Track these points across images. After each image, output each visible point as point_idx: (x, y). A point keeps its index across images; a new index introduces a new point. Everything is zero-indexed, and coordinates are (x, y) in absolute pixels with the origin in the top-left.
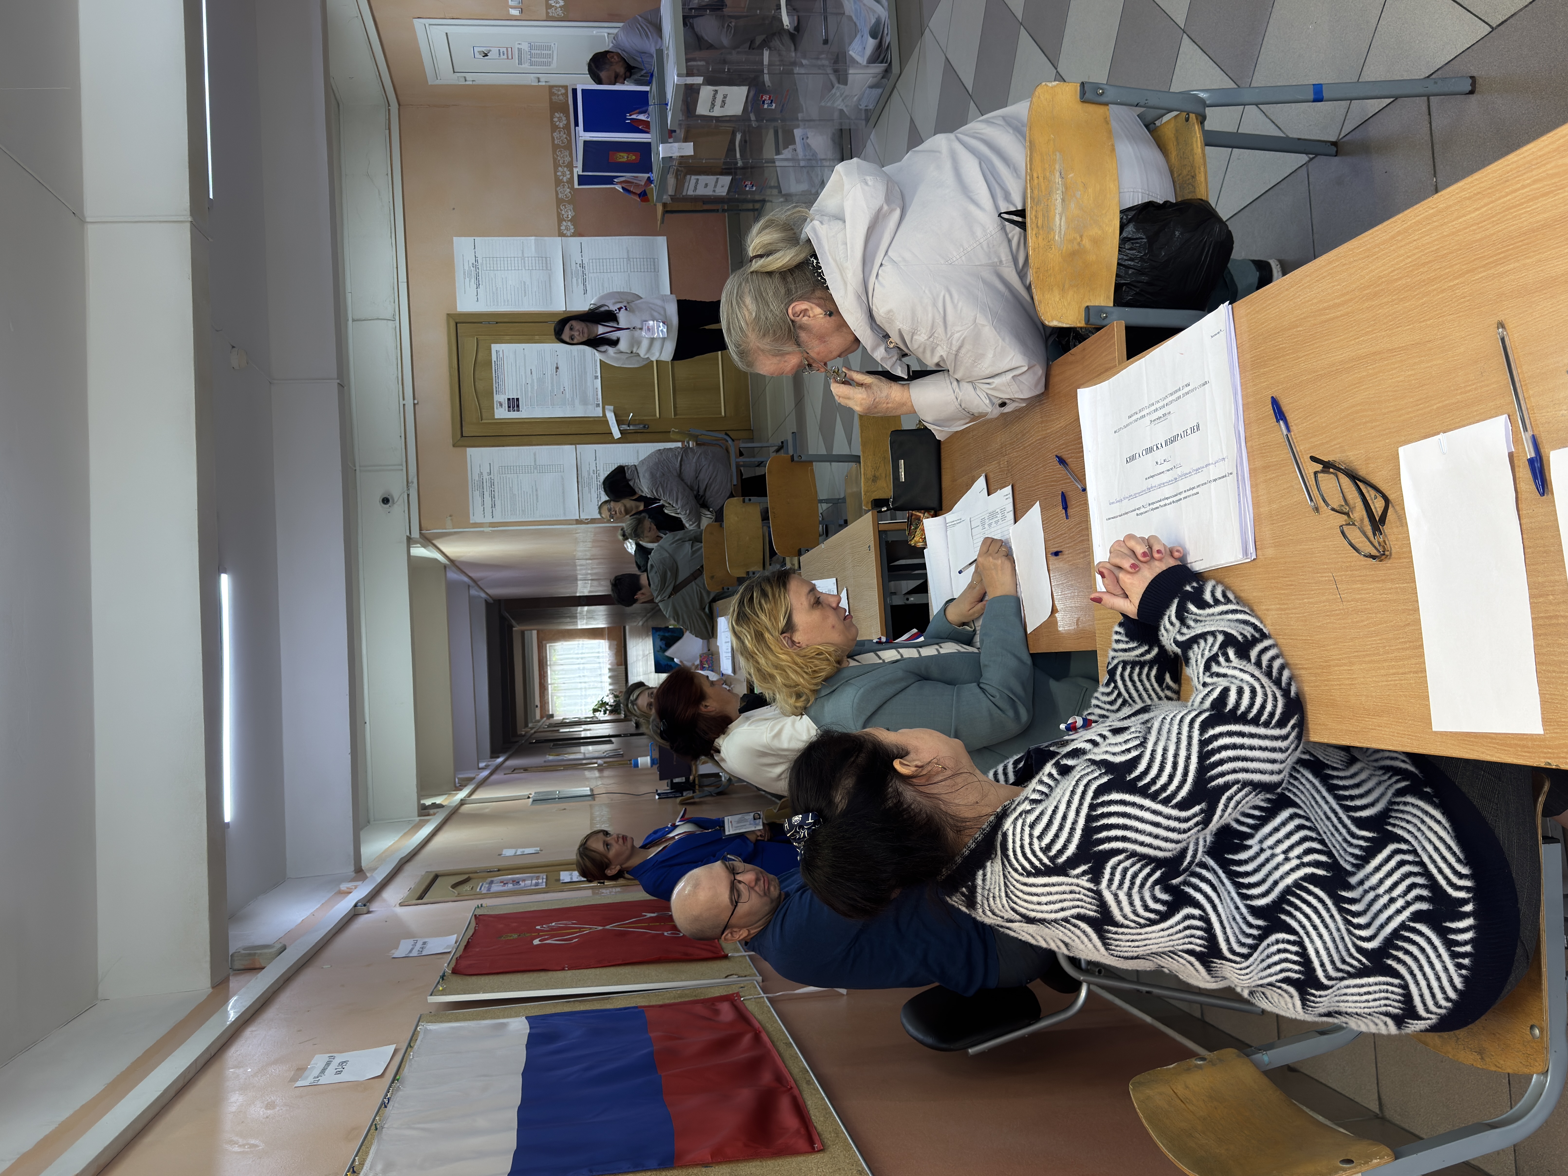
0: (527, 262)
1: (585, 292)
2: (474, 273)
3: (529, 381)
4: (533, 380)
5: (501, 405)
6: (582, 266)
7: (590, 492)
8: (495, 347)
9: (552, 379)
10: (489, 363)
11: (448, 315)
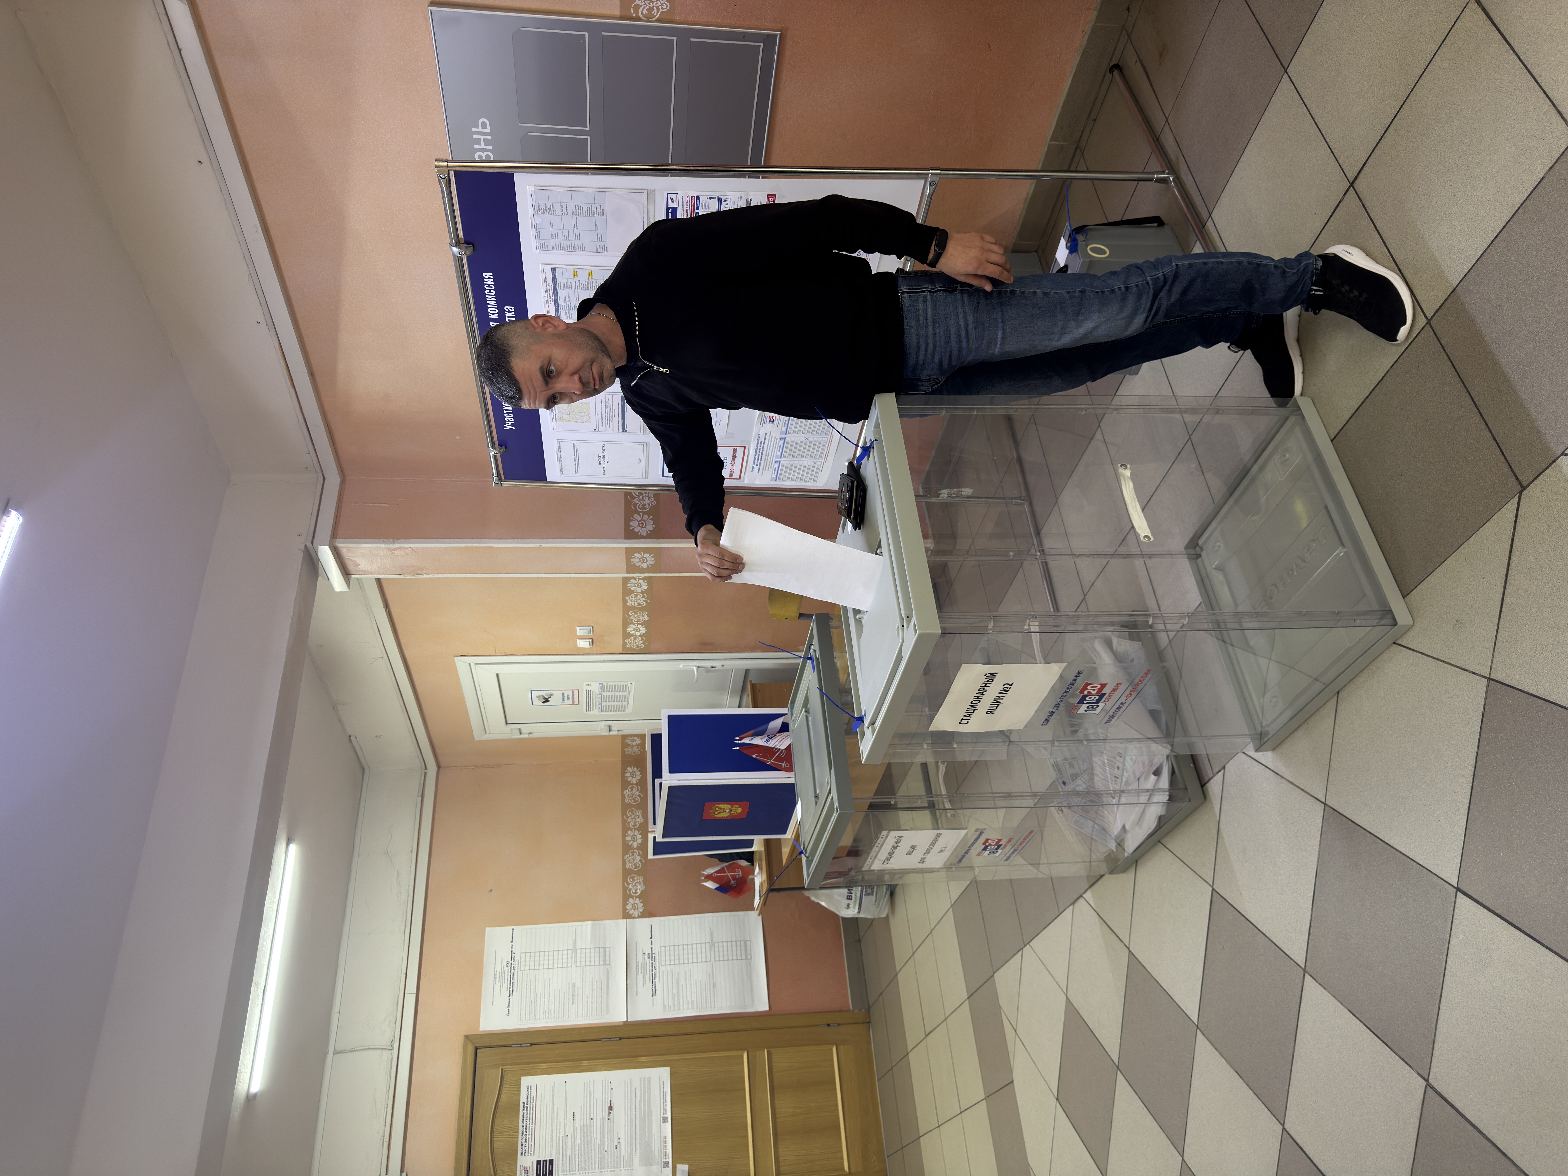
0: (578, 955)
1: (654, 994)
2: (507, 976)
3: (570, 1132)
4: (575, 1129)
5: (526, 1172)
6: (652, 956)
8: (526, 1081)
9: (602, 1126)
10: (516, 1106)
11: (467, 1037)
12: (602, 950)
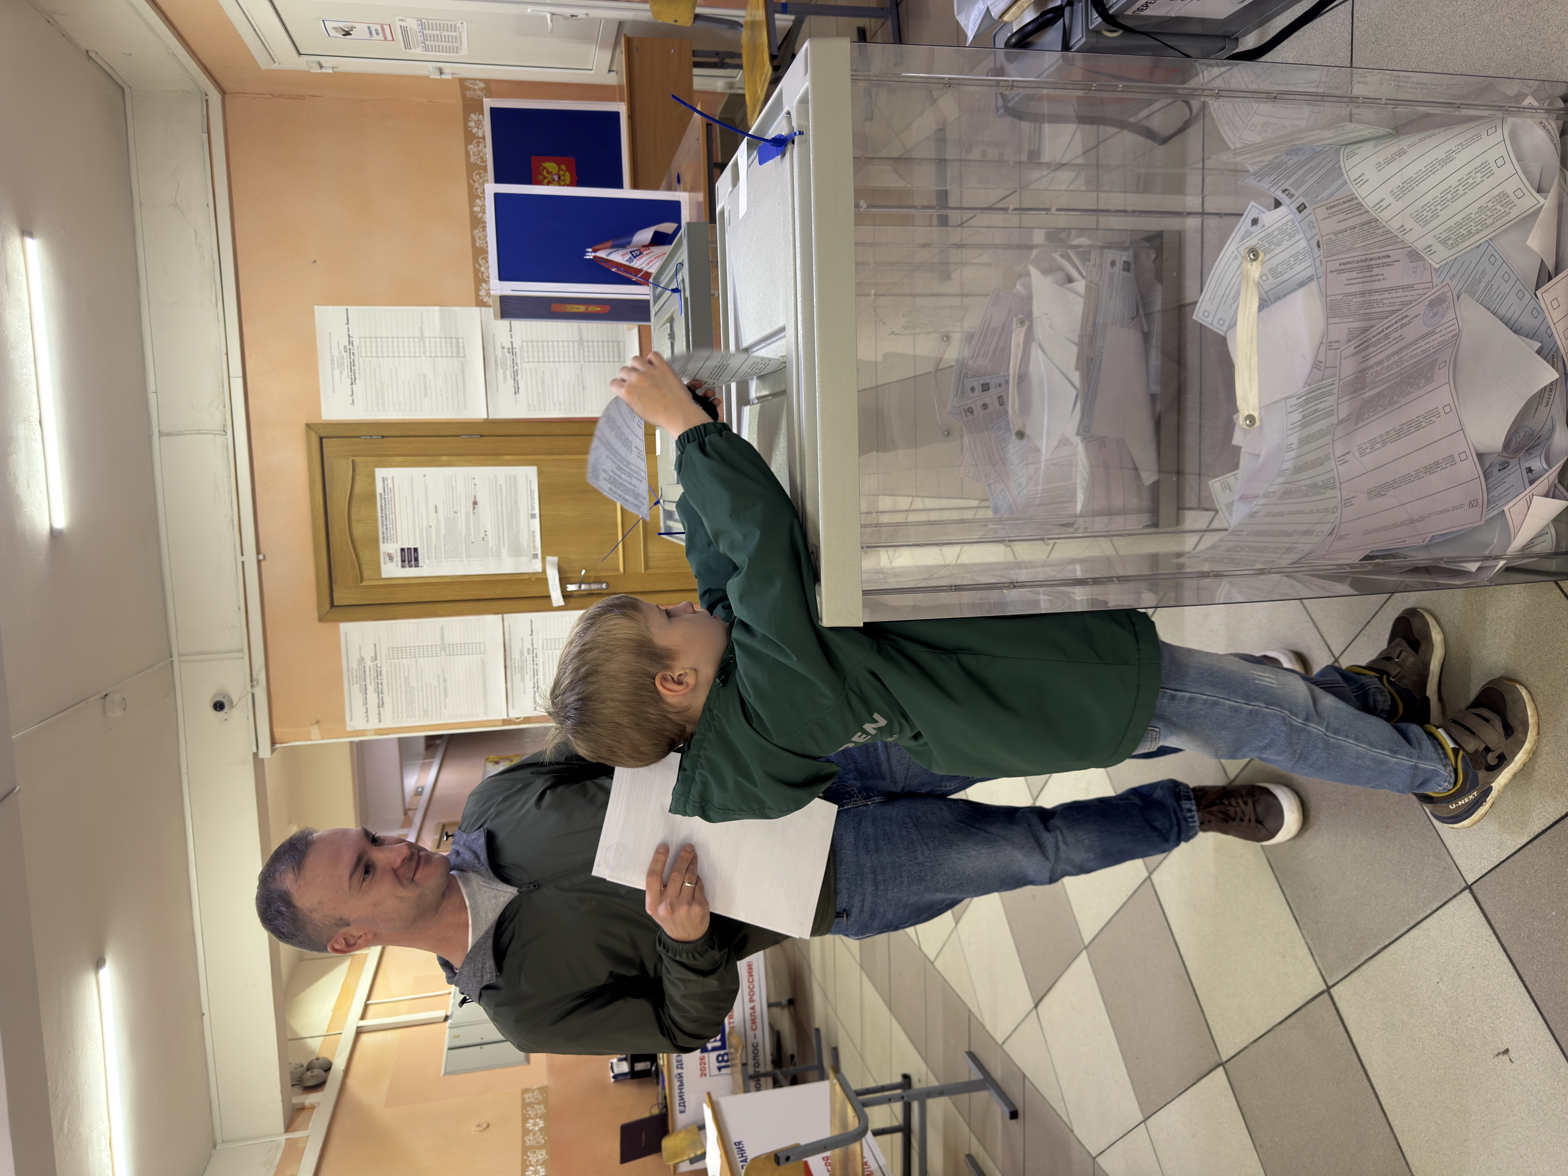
0: (427, 345)
1: (517, 391)
3: (433, 523)
4: (438, 520)
5: (391, 558)
6: (512, 351)
7: (523, 679)
8: (380, 473)
9: (467, 519)
10: (371, 497)
11: (308, 426)
12: (454, 340)
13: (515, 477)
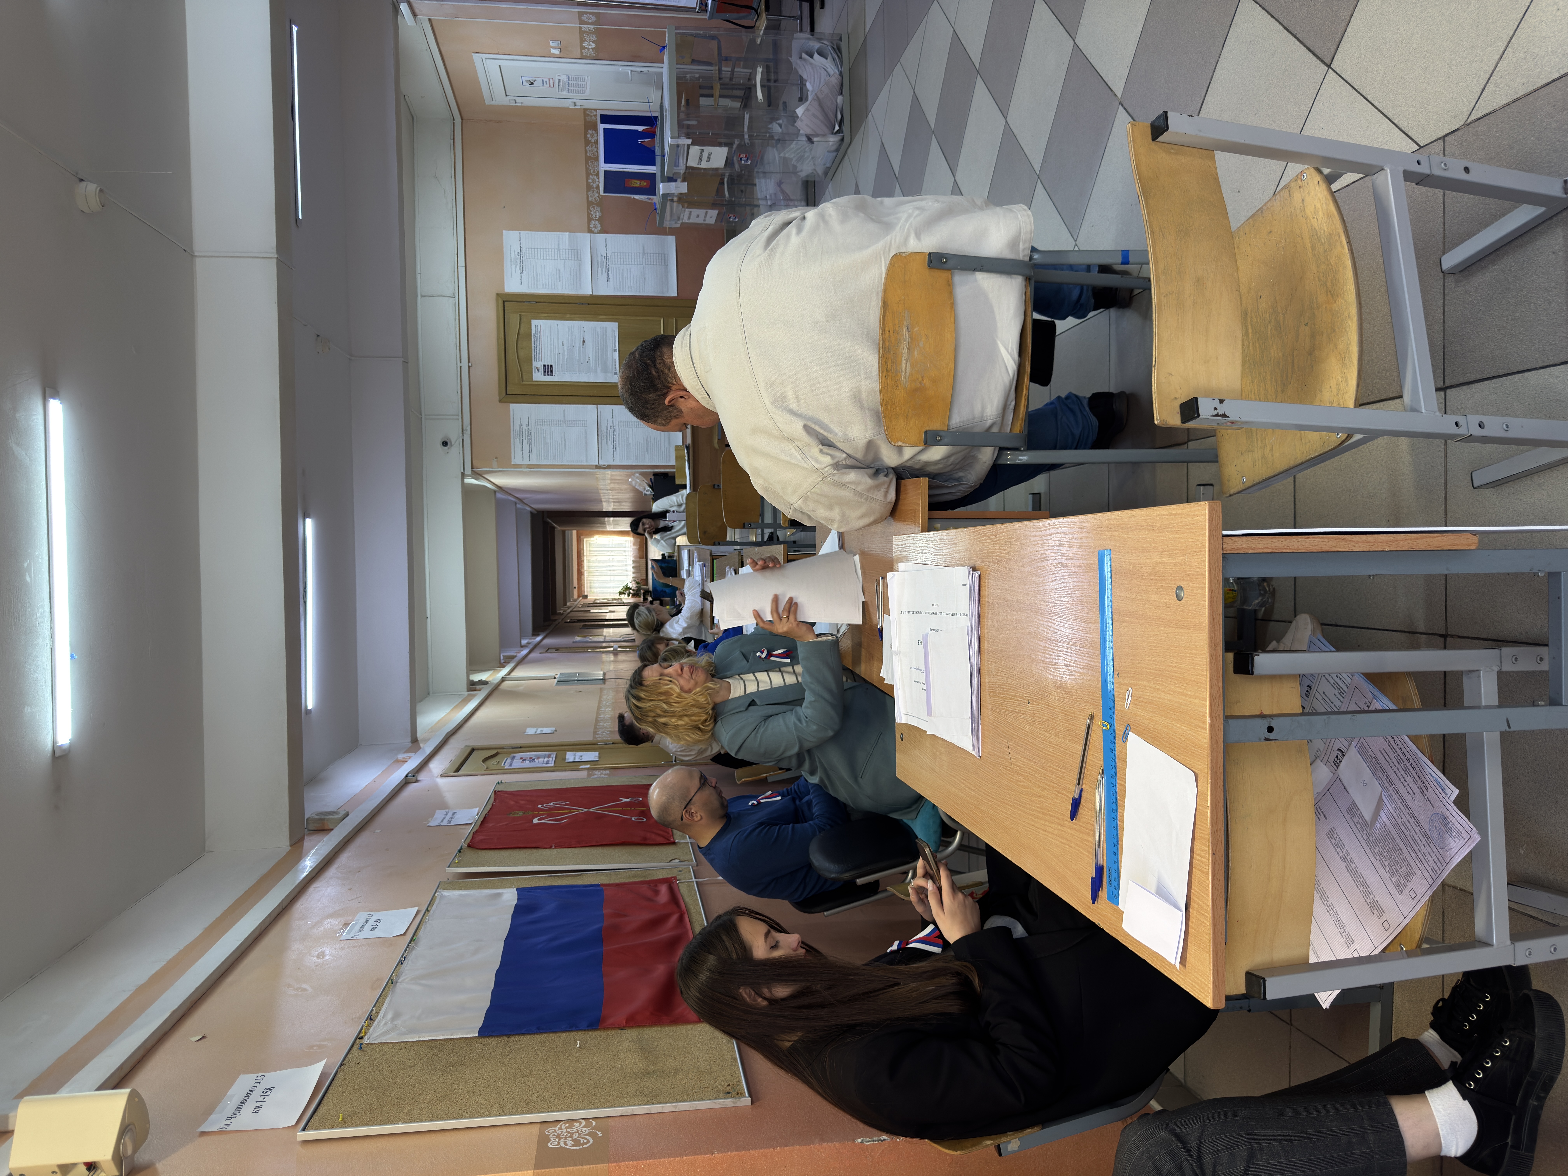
0: (562, 253)
1: (608, 280)
2: (518, 262)
3: (561, 352)
4: (564, 350)
5: (538, 370)
6: (606, 258)
7: (607, 443)
8: (534, 322)
9: (579, 350)
10: (529, 335)
11: (497, 294)
12: (576, 251)
13: (606, 328)
